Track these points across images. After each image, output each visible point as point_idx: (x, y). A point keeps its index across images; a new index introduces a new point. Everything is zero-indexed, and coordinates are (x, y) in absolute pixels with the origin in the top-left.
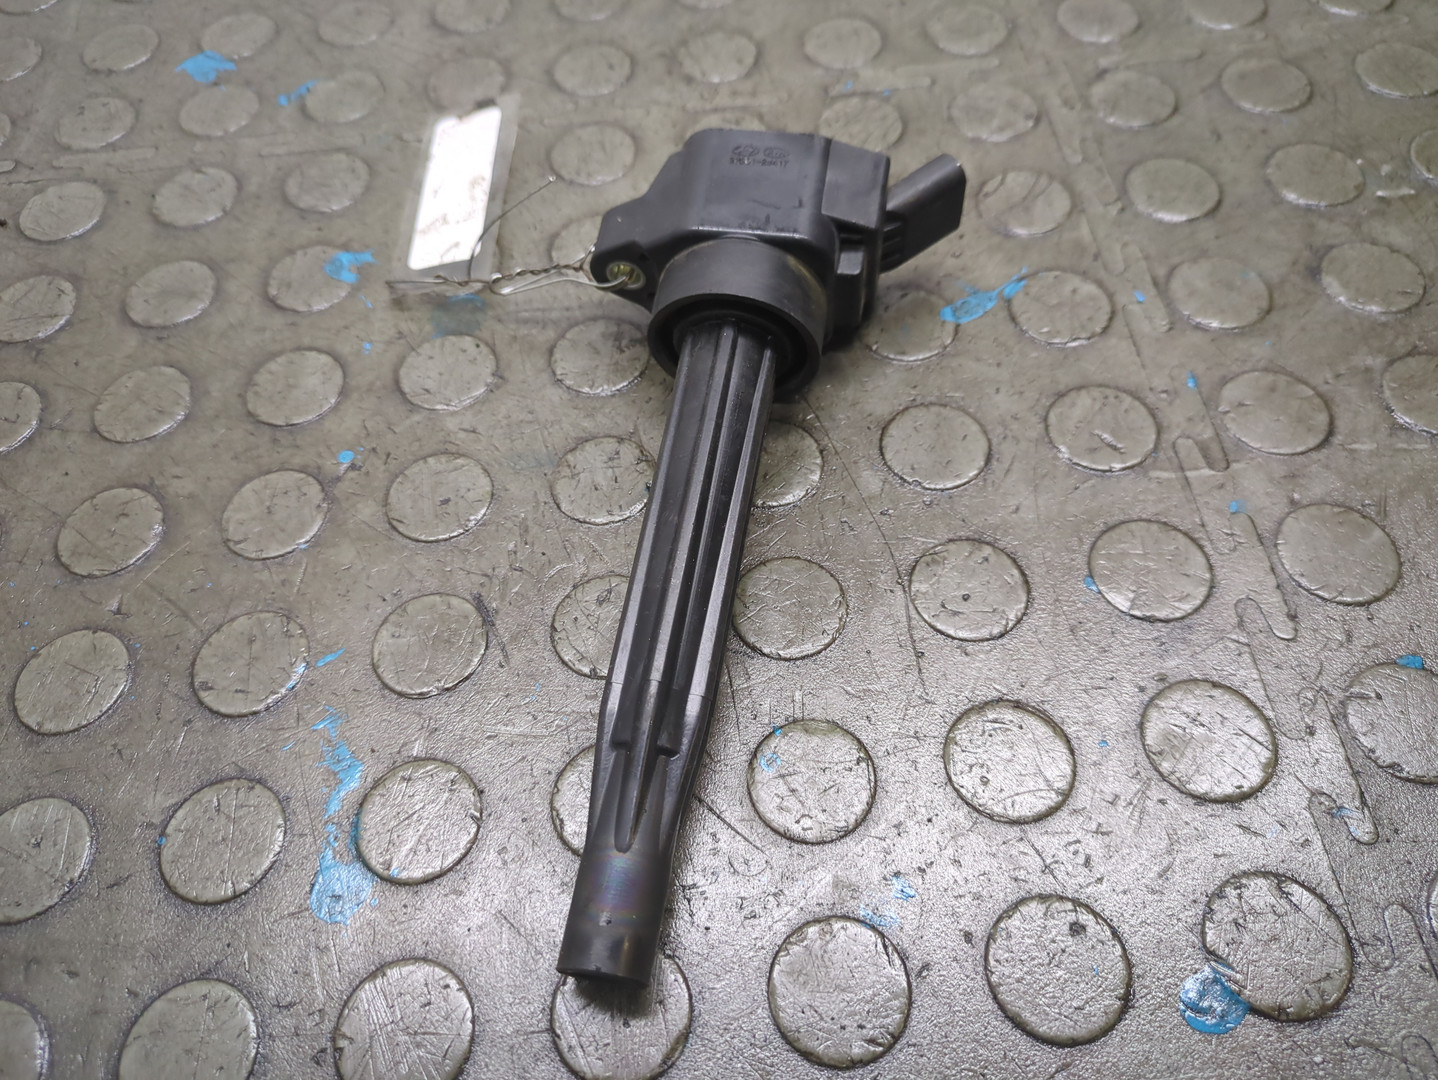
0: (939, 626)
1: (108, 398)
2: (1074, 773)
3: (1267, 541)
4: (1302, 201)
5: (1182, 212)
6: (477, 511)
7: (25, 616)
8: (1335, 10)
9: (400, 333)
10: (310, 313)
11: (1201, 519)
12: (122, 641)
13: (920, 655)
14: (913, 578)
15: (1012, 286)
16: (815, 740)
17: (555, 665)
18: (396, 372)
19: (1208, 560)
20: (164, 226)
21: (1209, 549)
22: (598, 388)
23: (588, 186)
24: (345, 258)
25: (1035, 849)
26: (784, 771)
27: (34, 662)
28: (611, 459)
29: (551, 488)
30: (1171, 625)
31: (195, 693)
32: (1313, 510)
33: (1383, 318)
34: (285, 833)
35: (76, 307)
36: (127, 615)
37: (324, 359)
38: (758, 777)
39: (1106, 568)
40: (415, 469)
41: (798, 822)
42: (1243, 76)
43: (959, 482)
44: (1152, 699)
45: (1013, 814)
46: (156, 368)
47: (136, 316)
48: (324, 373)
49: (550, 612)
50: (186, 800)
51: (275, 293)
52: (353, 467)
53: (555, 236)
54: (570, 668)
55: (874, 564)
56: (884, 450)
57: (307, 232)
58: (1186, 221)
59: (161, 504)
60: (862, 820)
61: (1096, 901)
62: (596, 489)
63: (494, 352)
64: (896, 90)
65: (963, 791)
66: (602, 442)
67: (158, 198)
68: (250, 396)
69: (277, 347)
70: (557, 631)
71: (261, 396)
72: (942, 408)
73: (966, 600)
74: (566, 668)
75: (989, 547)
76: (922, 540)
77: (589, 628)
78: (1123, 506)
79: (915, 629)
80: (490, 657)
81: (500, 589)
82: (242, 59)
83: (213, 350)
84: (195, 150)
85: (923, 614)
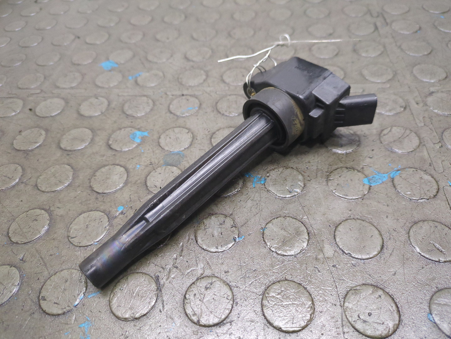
0: (357, 327)
1: (44, 174)
9: (151, 162)
10: (121, 151)
12: (19, 272)
14: (346, 300)
15: (394, 173)
17: (183, 315)
18: (146, 178)
20: (81, 115)
24: (138, 133)
29: (195, 233)
31: (39, 301)
35: (44, 140)
36: (25, 261)
37: (122, 169)
39: (437, 310)
46: (63, 165)
47: (63, 146)
48: (120, 175)
49: (185, 289)
51: (111, 143)
52: (122, 213)
54: (189, 318)
55: (328, 289)
56: (336, 237)
57: (127, 123)
59: (50, 217)
66: (219, 217)
68: (92, 180)
69: (107, 163)
70: (186, 299)
71: (96, 180)
72: (362, 221)
73: (370, 316)
74: (187, 317)
75: (381, 290)
76: (351, 282)
77: (200, 300)
78: (446, 280)
79: (345, 326)
80: (157, 306)
81: (167, 275)
82: (121, 64)
83: (84, 161)
84: (98, 91)
85: (349, 319)
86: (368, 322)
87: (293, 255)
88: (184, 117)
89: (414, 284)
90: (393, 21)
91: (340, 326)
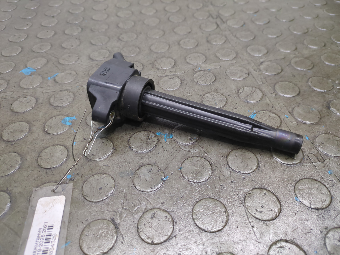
0: (257, 217)
4: (320, 90)
5: (291, 95)
6: (110, 191)
8: (312, 47)
9: (84, 138)
10: (57, 135)
11: (322, 177)
13: (253, 227)
14: (245, 202)
15: (253, 116)
17: (140, 241)
19: (328, 189)
20: (14, 113)
21: (327, 186)
22: (143, 150)
24: (67, 118)
28: (150, 171)
29: (133, 182)
30: (323, 210)
37: (62, 147)
39: (300, 194)
40: (91, 179)
42: (296, 62)
43: (251, 171)
44: (326, 235)
46: (10, 153)
47: (5, 139)
48: (62, 152)
49: (136, 222)
51: (47, 129)
52: (71, 180)
54: (145, 241)
55: (233, 198)
56: (228, 163)
57: (56, 112)
58: (293, 97)
59: (10, 196)
62: (146, 181)
63: (112, 142)
64: (211, 69)
66: (147, 166)
67: (13, 105)
68: (39, 160)
69: (48, 145)
70: (139, 229)
71: (42, 160)
73: (263, 207)
74: (143, 242)
75: (265, 190)
76: (245, 189)
77: (149, 227)
78: (299, 175)
79: (250, 218)
80: (118, 240)
81: (120, 216)
82: (38, 69)
83: (28, 147)
84: (24, 92)
85: (251, 213)
86: (263, 212)
87: (204, 181)
89: (283, 181)
90: (227, 20)
91: (247, 219)
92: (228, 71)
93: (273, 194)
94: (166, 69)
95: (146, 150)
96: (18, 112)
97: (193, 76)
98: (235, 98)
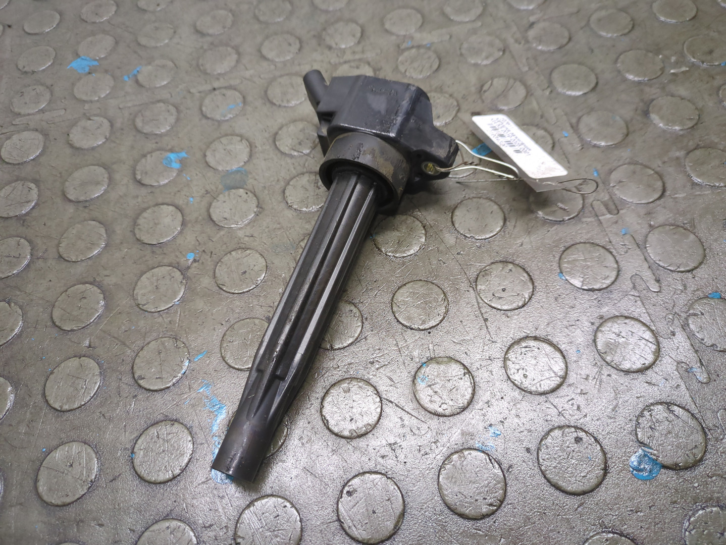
0: (493, 305)
1: (63, 240)
2: (567, 367)
3: (641, 246)
4: (636, 79)
5: (580, 90)
6: (260, 275)
7: (43, 354)
9: (207, 191)
10: (160, 186)
11: (609, 239)
12: (94, 360)
13: (486, 320)
14: (477, 283)
16: (442, 367)
18: (208, 211)
19: (615, 258)
20: (77, 149)
21: (614, 253)
22: (310, 208)
23: (288, 107)
24: (172, 156)
25: (553, 405)
26: (430, 384)
27: (52, 377)
29: (295, 260)
30: (602, 292)
31: (136, 382)
32: (660, 229)
33: (681, 133)
34: (193, 444)
35: (39, 196)
36: (94, 348)
37: (171, 208)
38: (418, 388)
39: (567, 268)
40: (226, 258)
41: (440, 407)
42: (599, 20)
43: (492, 234)
44: (598, 328)
45: (541, 390)
46: (86, 222)
47: (71, 197)
48: (172, 216)
50: (141, 435)
51: (140, 177)
52: (195, 261)
53: (276, 134)
55: (457, 278)
56: (454, 223)
57: (150, 145)
58: (583, 94)
59: (101, 290)
60: (470, 402)
61: (585, 426)
63: (255, 196)
64: (432, 43)
65: (516, 382)
67: (71, 136)
68: (137, 231)
69: (146, 205)
71: (142, 230)
72: (478, 199)
73: (504, 291)
75: (510, 264)
76: (479, 264)
78: (572, 237)
79: (482, 308)
82: (101, 59)
83: (113, 210)
84: (85, 108)
85: (484, 300)
86: (503, 297)
87: (413, 254)
88: (227, 120)
89: (542, 249)
91: (477, 309)
92: (465, 46)
93: (524, 269)
94: (345, 49)
95: (314, 207)
96: (83, 148)
97: (397, 59)
98: (474, 101)
